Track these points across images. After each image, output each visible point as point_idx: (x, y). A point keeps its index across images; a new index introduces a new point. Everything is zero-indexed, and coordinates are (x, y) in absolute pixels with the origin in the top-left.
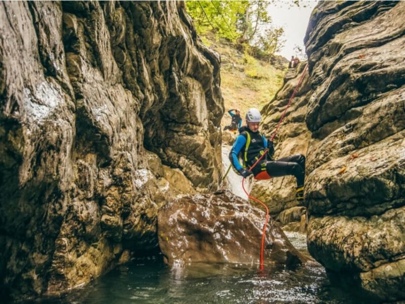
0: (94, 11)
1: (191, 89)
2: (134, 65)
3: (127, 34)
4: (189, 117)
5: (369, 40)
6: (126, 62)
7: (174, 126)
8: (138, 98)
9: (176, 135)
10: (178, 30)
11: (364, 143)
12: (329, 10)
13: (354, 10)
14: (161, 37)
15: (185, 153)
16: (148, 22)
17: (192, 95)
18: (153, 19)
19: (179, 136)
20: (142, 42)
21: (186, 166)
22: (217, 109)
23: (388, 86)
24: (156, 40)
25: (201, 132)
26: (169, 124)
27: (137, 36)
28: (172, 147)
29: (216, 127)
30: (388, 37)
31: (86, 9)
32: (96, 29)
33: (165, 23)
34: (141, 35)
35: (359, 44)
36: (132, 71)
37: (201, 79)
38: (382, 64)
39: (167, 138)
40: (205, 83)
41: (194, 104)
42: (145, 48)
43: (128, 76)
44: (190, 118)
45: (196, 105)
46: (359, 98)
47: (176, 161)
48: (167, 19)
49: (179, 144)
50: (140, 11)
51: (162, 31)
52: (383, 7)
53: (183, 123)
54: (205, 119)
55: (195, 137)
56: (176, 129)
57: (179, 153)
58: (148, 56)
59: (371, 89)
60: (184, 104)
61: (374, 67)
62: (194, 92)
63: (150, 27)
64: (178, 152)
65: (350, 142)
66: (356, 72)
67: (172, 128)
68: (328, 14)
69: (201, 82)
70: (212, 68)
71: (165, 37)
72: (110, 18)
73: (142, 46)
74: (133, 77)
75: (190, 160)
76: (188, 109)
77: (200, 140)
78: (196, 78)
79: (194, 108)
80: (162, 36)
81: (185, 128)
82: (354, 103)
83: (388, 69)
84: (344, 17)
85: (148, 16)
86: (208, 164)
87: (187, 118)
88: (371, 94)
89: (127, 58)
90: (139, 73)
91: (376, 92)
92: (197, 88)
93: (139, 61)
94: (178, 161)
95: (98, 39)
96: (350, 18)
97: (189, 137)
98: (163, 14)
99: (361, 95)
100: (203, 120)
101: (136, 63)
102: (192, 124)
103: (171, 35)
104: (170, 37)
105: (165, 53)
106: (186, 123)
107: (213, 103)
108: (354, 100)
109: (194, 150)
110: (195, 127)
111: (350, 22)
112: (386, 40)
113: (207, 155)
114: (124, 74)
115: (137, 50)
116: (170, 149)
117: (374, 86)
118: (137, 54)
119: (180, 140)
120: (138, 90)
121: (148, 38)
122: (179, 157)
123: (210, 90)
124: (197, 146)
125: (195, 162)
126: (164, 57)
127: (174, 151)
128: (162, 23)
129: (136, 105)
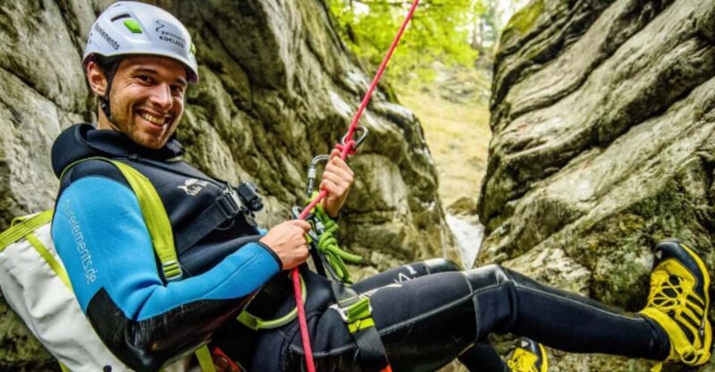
0: (201, 135)
1: (370, 168)
2: (274, 168)
3: (255, 139)
4: (373, 203)
5: (540, 98)
6: (261, 168)
7: (356, 218)
8: (286, 202)
9: (360, 228)
10: (328, 110)
11: (515, 252)
12: (508, 50)
13: (535, 47)
14: (303, 126)
15: (377, 246)
16: (279, 117)
17: (372, 177)
18: (285, 112)
19: (365, 227)
20: (278, 140)
21: (381, 263)
22: (422, 181)
23: (547, 170)
24: (297, 131)
25: (397, 217)
26: (350, 216)
27: (270, 135)
28: (358, 242)
29: (427, 204)
30: (563, 91)
31: (191, 136)
32: (205, 152)
33: (305, 109)
34: (276, 133)
35: (526, 105)
36: (272, 176)
37: (386, 151)
38: (539, 139)
39: (350, 233)
40: (394, 155)
41: (378, 185)
42: (284, 144)
43: (268, 182)
44: (376, 203)
45: (381, 186)
46: (514, 188)
47: (367, 258)
48: (308, 103)
49: (367, 238)
50: (266, 109)
51: (303, 119)
52: (571, 38)
53: (367, 212)
54: (400, 200)
55: (388, 226)
56: (359, 220)
57: (370, 247)
58: (292, 152)
59: (526, 176)
60: (362, 189)
61: (529, 145)
62: (375, 171)
63: (284, 121)
64: (368, 247)
65: (503, 249)
66: (508, 153)
67: (354, 220)
68: (507, 55)
69: (386, 155)
70: (400, 134)
71: (309, 124)
72: (225, 132)
73: (280, 143)
74: (275, 181)
75: (386, 254)
76: (370, 194)
77: (395, 228)
78: (378, 152)
79: (378, 191)
80: (305, 123)
81: (372, 216)
82: (509, 195)
83: (541, 148)
84: (523, 59)
85: (278, 110)
86: (414, 255)
87: (371, 204)
88: (528, 183)
89: (261, 163)
90: (283, 174)
91: (533, 179)
92: (380, 164)
93: (279, 161)
94: (370, 257)
95: (209, 162)
96: (531, 59)
97: (379, 228)
98: (300, 98)
99: (515, 184)
100: (397, 201)
101: (275, 164)
102: (380, 210)
103: (318, 118)
104: (317, 122)
105: (316, 140)
106: (371, 210)
107: (415, 175)
108: (509, 192)
109: (389, 242)
110: (384, 214)
111: (530, 65)
112: (560, 95)
113: (410, 245)
114: (262, 180)
115: (274, 150)
116: (357, 244)
117: (528, 171)
118: (275, 155)
119: (367, 233)
120: (284, 193)
121: (284, 133)
122: (371, 253)
123: (405, 160)
124: (393, 236)
125: (394, 256)
126: (317, 145)
127: (362, 245)
128: (301, 110)
129: (285, 211)
